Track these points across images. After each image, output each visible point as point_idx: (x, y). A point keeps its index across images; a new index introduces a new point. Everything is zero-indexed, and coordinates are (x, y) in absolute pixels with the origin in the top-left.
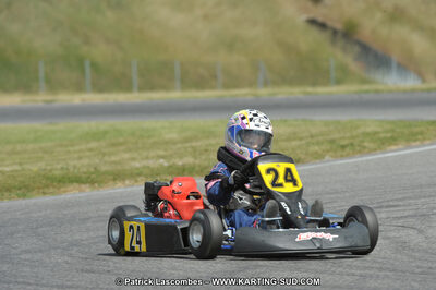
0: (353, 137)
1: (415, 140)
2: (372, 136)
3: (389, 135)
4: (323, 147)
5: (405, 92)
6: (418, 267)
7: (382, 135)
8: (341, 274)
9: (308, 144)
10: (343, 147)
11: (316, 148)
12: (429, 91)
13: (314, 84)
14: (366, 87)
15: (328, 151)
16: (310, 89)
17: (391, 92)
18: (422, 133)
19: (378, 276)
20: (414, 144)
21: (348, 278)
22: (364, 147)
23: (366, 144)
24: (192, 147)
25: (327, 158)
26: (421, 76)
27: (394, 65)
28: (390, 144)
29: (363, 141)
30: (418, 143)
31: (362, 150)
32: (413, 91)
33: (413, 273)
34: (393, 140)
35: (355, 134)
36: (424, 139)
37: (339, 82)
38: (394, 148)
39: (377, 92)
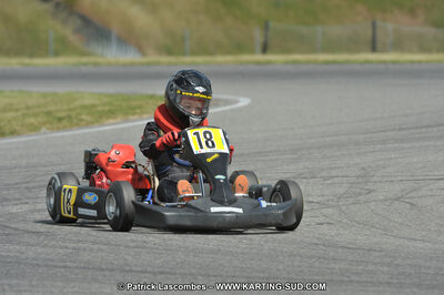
0: (70, 110)
1: (134, 114)
2: (90, 109)
3: (107, 108)
4: (39, 119)
5: (124, 65)
6: (133, 241)
7: (100, 109)
8: (54, 247)
9: (24, 116)
10: (60, 119)
11: (32, 120)
12: (148, 64)
13: (31, 56)
14: (85, 60)
15: (45, 123)
16: (26, 61)
17: (109, 64)
18: (140, 107)
19: (91, 250)
20: (131, 117)
21: (61, 251)
22: (82, 120)
23: (84, 117)
25: (44, 130)
26: (141, 51)
27: (113, 38)
28: (108, 118)
29: (80, 114)
30: (136, 117)
31: (79, 123)
32: (132, 64)
33: (128, 247)
34: (111, 113)
35: (72, 106)
36: (143, 113)
37: (57, 54)
38: (111, 121)
39: (96, 64)
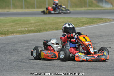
3: (87, 22)
7: (85, 22)
20: (92, 25)
23: (80, 25)
24: (36, 25)
28: (85, 25)
29: (79, 24)
30: (93, 24)
34: (87, 24)
